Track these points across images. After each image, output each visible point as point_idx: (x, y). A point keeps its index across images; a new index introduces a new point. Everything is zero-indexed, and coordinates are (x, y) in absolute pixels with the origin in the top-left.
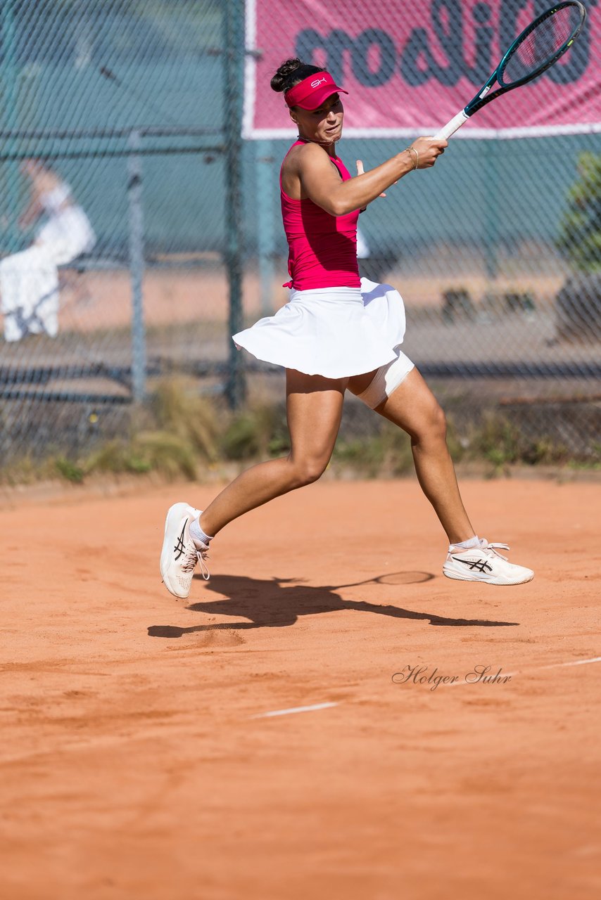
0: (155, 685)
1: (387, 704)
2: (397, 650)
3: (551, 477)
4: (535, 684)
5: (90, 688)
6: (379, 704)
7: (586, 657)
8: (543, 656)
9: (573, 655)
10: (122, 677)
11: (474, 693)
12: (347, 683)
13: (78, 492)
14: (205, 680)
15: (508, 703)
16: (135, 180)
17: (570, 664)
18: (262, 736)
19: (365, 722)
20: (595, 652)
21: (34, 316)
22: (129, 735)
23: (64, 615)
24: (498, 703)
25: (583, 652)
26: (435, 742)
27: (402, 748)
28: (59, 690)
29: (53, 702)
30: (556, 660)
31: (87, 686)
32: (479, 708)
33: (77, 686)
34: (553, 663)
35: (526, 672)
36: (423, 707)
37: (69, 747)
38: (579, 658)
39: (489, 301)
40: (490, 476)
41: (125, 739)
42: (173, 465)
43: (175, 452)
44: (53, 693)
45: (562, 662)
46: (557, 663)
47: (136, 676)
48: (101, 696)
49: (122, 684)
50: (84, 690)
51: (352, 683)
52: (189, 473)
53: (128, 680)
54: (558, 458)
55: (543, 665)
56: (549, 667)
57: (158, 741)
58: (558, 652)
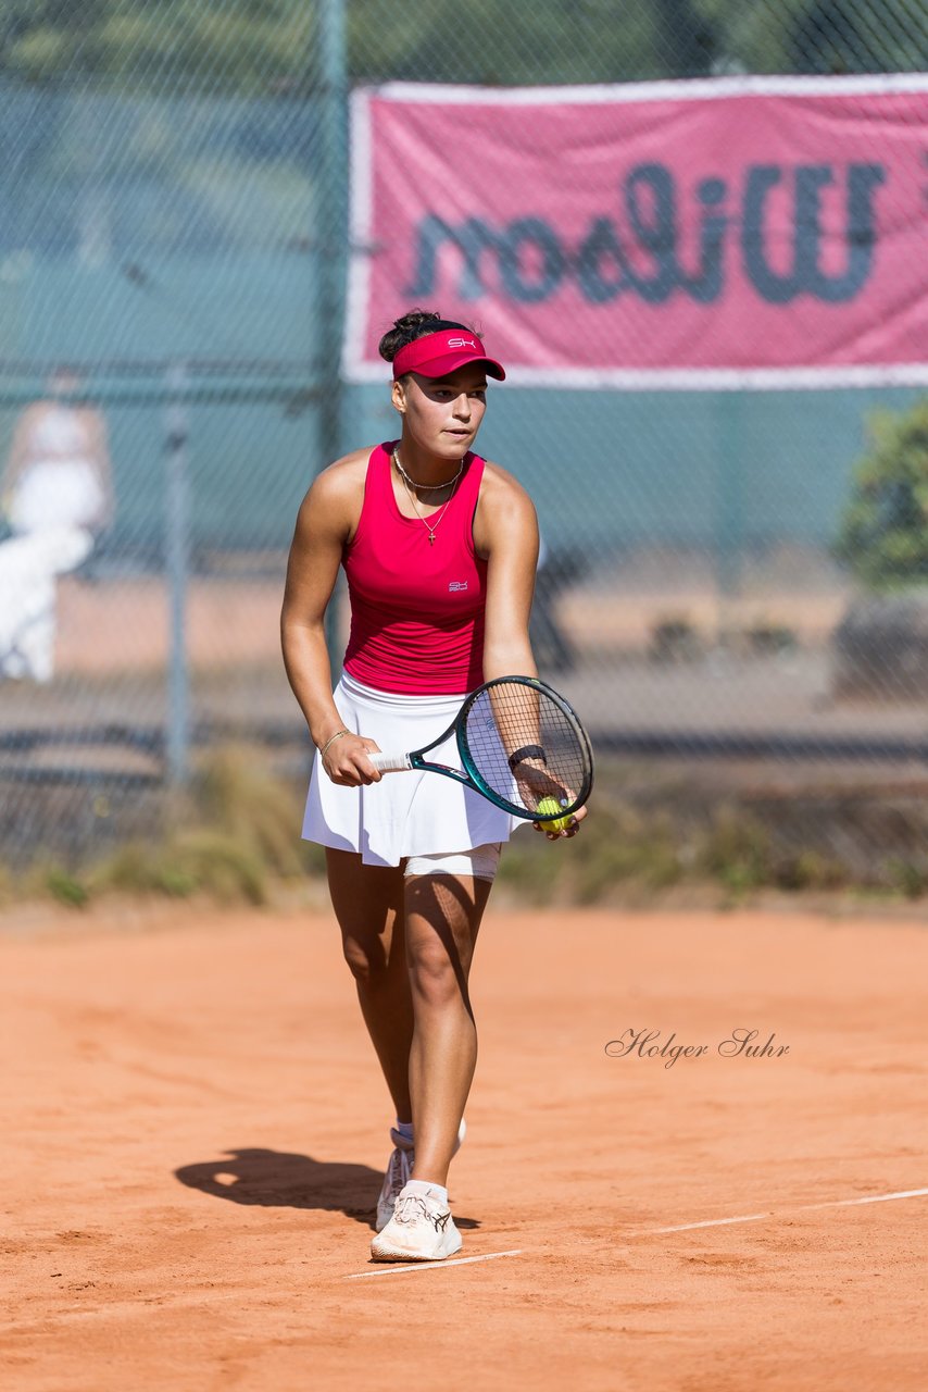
0: (200, 1225)
1: (564, 1260)
2: (577, 1176)
3: (819, 912)
4: (795, 1232)
5: (98, 1227)
6: (550, 1260)
7: (873, 1191)
8: (807, 1190)
9: (855, 1188)
10: (149, 1212)
11: (700, 1245)
12: (501, 1227)
13: (76, 923)
14: (279, 1218)
15: (752, 1261)
16: (176, 442)
17: (849, 1203)
18: (368, 1307)
19: (529, 1288)
20: (888, 1185)
21: (15, 650)
22: (159, 1301)
23: (59, 1113)
24: (736, 1262)
25: (870, 1185)
26: (637, 1321)
27: (587, 1328)
28: (49, 1229)
29: (41, 1249)
30: (827, 1196)
31: (96, 1224)
32: (708, 1268)
33: (78, 1225)
34: (822, 1201)
35: (782, 1213)
36: (619, 1266)
37: (65, 1319)
38: (863, 1193)
39: (724, 638)
40: (725, 908)
41: (153, 1308)
42: (228, 881)
43: (232, 863)
44: (40, 1235)
45: (837, 1200)
46: (829, 1201)
47: (171, 1209)
48: (117, 1241)
49: (149, 1222)
50: (88, 1230)
51: (509, 1226)
52: (253, 896)
53: (158, 1217)
54: (833, 882)
55: (807, 1203)
56: (816, 1207)
57: (204, 1311)
58: (831, 1183)
